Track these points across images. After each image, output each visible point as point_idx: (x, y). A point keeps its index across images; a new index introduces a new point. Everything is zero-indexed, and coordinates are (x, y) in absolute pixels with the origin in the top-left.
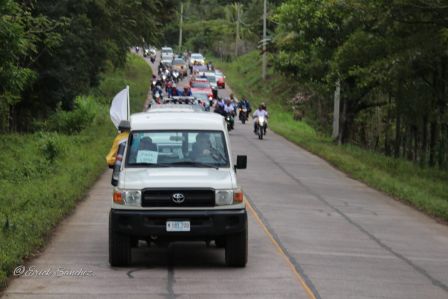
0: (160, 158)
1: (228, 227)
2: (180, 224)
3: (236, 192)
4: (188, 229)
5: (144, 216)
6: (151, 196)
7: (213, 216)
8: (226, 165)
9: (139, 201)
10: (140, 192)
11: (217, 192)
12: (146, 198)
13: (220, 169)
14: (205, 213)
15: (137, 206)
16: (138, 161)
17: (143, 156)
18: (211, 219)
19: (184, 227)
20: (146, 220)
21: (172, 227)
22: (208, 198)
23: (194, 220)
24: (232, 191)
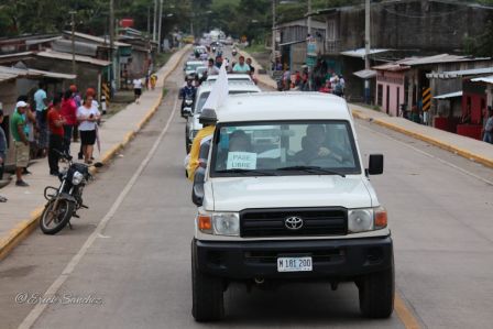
0: (259, 161)
1: (367, 264)
2: (298, 261)
3: (378, 211)
4: (310, 268)
5: (245, 251)
6: (253, 220)
7: (345, 248)
8: (356, 170)
9: (237, 226)
10: (237, 215)
11: (350, 212)
12: (247, 223)
13: (347, 176)
14: (335, 245)
15: (234, 234)
16: (229, 167)
18: (342, 253)
19: (303, 264)
20: (247, 256)
21: (285, 265)
22: (339, 221)
23: (317, 254)
24: (372, 211)
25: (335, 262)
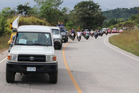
1: (50, 70)
2: (32, 68)
3: (54, 56)
4: (35, 70)
5: (18, 65)
6: (22, 57)
7: (45, 65)
8: (51, 45)
9: (17, 59)
10: (17, 56)
11: (46, 56)
12: (20, 58)
14: (42, 65)
15: (16, 60)
16: (19, 43)
17: (21, 41)
18: (44, 67)
19: (33, 69)
20: (19, 66)
21: (29, 69)
22: (43, 58)
23: (37, 67)
24: (52, 56)
25: (42, 69)
